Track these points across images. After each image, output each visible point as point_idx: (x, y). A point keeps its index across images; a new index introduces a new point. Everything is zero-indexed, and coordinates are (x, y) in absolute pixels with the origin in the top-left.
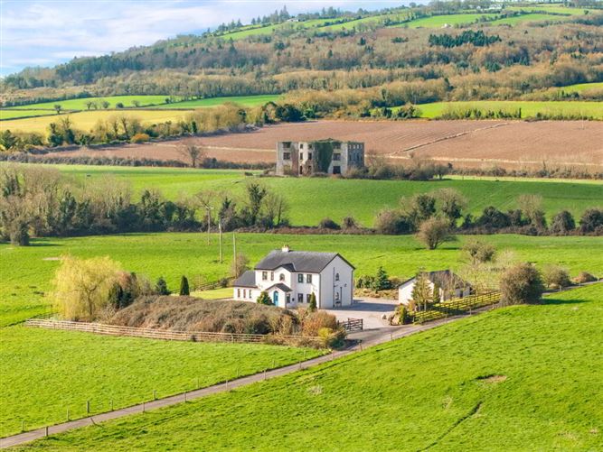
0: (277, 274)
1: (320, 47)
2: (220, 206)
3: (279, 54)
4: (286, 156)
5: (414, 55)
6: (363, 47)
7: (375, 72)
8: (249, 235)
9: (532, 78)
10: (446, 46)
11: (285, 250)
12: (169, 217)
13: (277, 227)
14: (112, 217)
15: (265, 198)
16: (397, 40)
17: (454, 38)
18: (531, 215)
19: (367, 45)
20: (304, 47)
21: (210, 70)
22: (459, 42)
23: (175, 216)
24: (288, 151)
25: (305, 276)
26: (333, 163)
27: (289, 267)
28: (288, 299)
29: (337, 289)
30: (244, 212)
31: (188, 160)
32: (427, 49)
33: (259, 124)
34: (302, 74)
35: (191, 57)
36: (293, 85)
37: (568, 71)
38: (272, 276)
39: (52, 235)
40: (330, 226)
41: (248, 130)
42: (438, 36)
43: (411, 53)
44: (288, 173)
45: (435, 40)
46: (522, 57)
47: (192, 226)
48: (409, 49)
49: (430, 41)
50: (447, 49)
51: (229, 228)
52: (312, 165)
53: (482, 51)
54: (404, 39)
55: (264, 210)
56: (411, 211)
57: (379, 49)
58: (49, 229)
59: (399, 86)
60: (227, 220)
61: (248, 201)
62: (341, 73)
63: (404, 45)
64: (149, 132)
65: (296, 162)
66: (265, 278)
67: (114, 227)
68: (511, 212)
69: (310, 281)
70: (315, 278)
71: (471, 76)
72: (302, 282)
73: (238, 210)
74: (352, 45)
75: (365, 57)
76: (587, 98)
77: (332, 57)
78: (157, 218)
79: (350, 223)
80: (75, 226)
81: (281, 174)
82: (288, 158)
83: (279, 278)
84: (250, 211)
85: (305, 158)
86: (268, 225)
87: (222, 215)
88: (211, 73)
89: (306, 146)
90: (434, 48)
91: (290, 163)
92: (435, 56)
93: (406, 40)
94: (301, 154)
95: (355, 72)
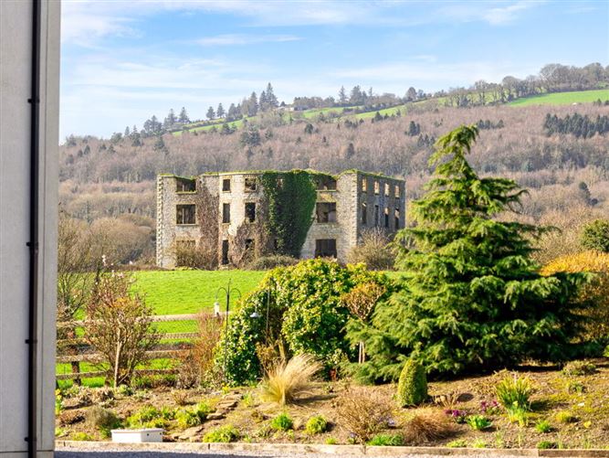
1: (331, 140)
3: (250, 154)
4: (186, 215)
5: (516, 151)
6: (415, 139)
10: (578, 134)
17: (593, 120)
19: (423, 134)
20: (299, 139)
21: (116, 183)
22: (604, 127)
24: (189, 199)
26: (316, 232)
32: (542, 139)
35: (81, 163)
42: (561, 116)
43: (509, 148)
44: (188, 260)
45: (555, 124)
48: (505, 140)
49: (546, 126)
50: (581, 141)
52: (255, 237)
54: (496, 122)
63: (495, 133)
65: (210, 231)
74: (394, 135)
77: (355, 157)
81: (169, 262)
82: (191, 221)
85: (238, 217)
88: (117, 190)
89: (238, 184)
90: (556, 139)
91: (195, 233)
92: (556, 154)
93: (501, 125)
94: (226, 206)
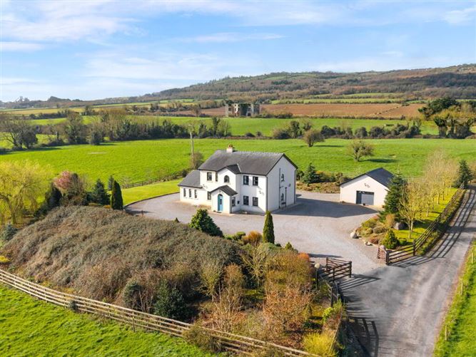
0: (221, 176)
1: (239, 85)
2: (199, 127)
3: (227, 87)
7: (256, 92)
8: (213, 140)
9: (303, 93)
10: (276, 84)
11: (229, 150)
12: (176, 132)
13: (226, 136)
14: (149, 131)
15: (220, 123)
16: (262, 83)
17: (279, 82)
18: (346, 130)
19: (253, 84)
20: (234, 85)
22: (281, 83)
23: (179, 131)
24: (230, 107)
25: (251, 178)
26: (248, 112)
27: (234, 168)
28: (233, 202)
29: (283, 190)
30: (211, 129)
31: (195, 115)
32: (271, 85)
33: (221, 106)
34: (234, 93)
35: (201, 89)
36: (231, 96)
37: (314, 91)
38: (217, 177)
39: (119, 140)
40: (250, 136)
41: (217, 107)
44: (230, 116)
45: (273, 83)
46: (299, 88)
47: (186, 136)
48: (266, 86)
51: (204, 137)
52: (240, 113)
53: (287, 86)
55: (220, 128)
56: (288, 128)
57: (257, 86)
58: (118, 137)
59: (264, 95)
60: (202, 133)
61: (212, 124)
62: (246, 93)
63: (264, 84)
64: (185, 107)
65: (233, 112)
66: (209, 178)
67: (150, 136)
68: (336, 128)
69: (256, 183)
70: (262, 180)
71: (285, 93)
72: (247, 184)
73: (208, 128)
74: (249, 85)
75: (253, 88)
76: (321, 98)
77: (243, 88)
78: (171, 132)
79: (259, 134)
80: (130, 135)
81: (227, 116)
82: (230, 110)
83: (223, 180)
84: (213, 129)
85: (237, 110)
86: (221, 135)
87: (200, 130)
88: (207, 93)
89: (237, 105)
90: (273, 85)
91: (231, 112)
92: (273, 88)
94: (235, 109)
95: (250, 92)
